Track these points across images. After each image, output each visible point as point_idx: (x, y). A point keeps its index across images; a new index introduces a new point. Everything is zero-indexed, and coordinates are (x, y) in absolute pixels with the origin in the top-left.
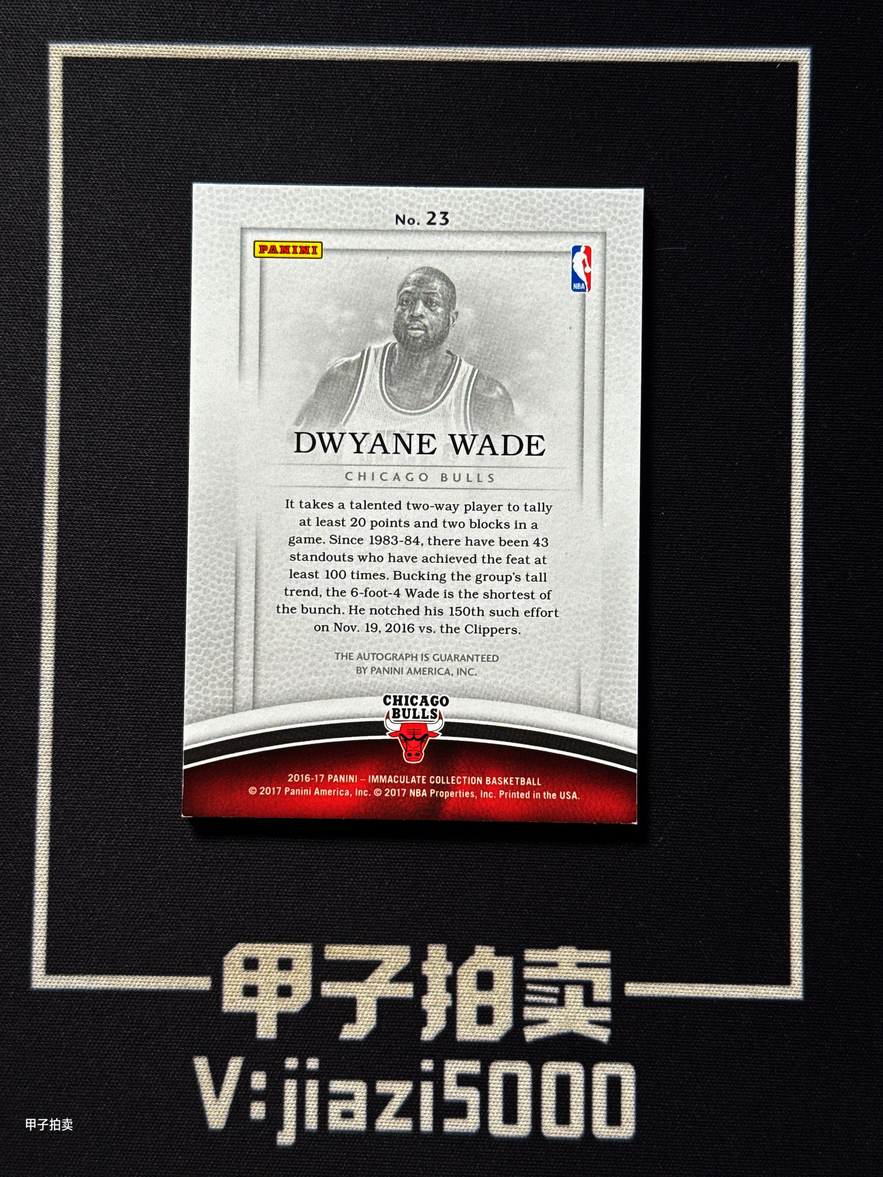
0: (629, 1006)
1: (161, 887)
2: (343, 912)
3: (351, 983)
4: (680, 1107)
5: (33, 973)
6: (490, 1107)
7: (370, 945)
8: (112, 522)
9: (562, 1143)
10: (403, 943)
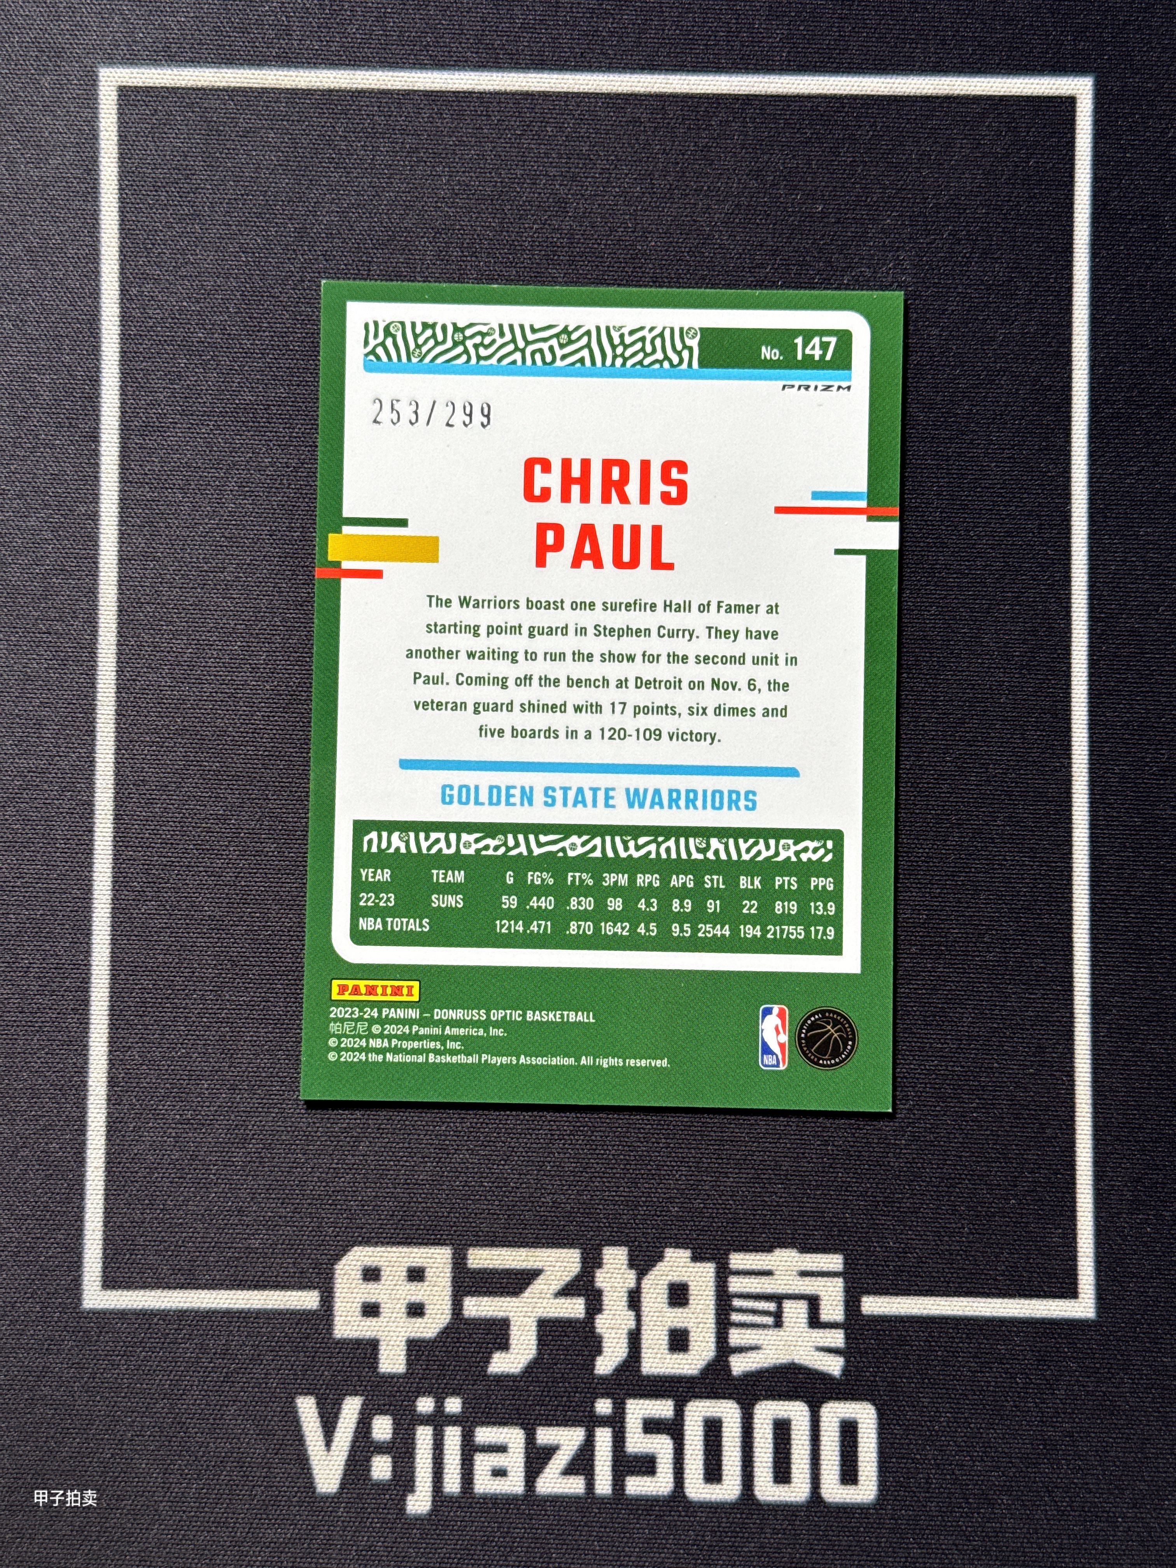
0: (867, 1328)
1: (252, 1173)
2: (493, 1205)
3: (503, 1299)
4: (935, 1460)
5: (84, 1287)
6: (686, 1461)
7: (527, 1249)
8: (186, 696)
9: (782, 1508)
10: (571, 1246)
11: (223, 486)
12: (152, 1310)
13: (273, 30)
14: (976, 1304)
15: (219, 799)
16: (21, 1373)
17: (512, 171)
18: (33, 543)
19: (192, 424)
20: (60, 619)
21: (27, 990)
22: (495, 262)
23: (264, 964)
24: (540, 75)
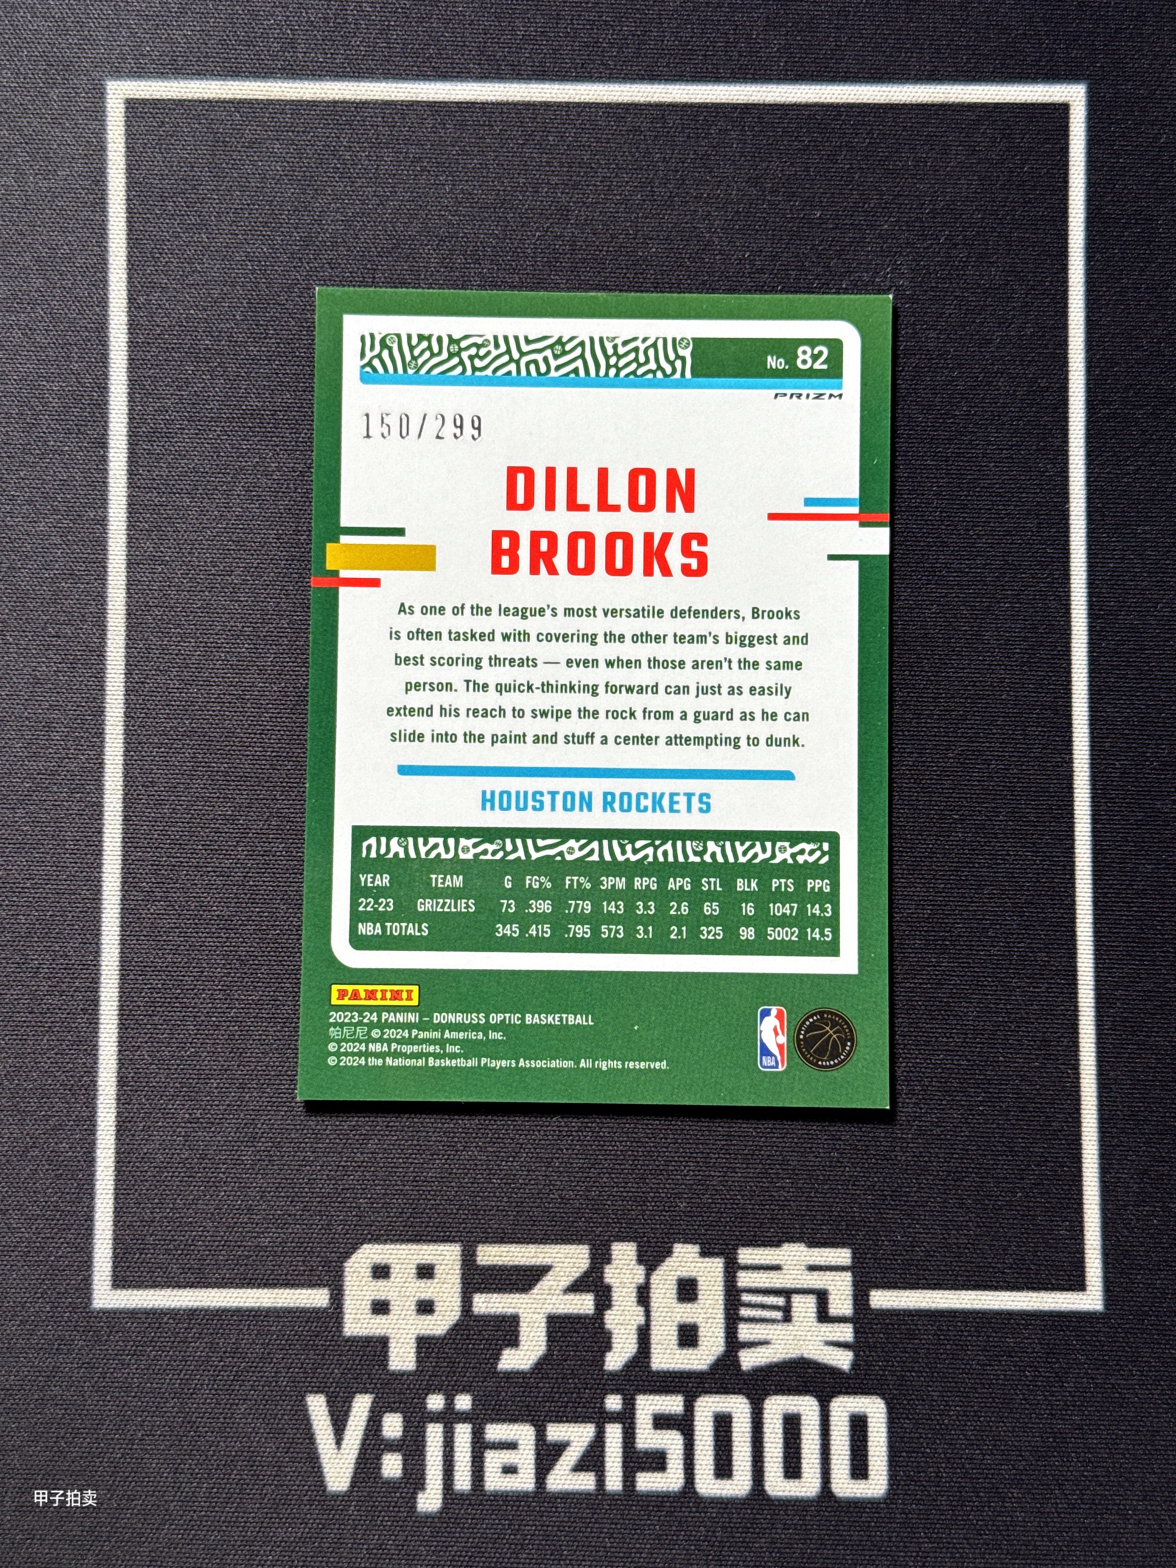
0: (876, 1321)
1: (261, 1171)
2: (501, 1202)
3: (512, 1295)
4: (945, 1454)
5: (95, 1287)
6: (696, 1457)
7: (536, 1245)
8: (194, 698)
9: (793, 1503)
10: (580, 1242)
11: (230, 491)
12: (162, 1310)
13: (278, 43)
14: (984, 1297)
15: (227, 800)
16: (32, 1373)
17: (515, 180)
18: (43, 548)
19: (200, 430)
20: (69, 623)
21: (36, 991)
22: (498, 269)
23: (273, 963)
24: (542, 86)
